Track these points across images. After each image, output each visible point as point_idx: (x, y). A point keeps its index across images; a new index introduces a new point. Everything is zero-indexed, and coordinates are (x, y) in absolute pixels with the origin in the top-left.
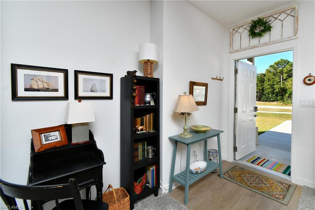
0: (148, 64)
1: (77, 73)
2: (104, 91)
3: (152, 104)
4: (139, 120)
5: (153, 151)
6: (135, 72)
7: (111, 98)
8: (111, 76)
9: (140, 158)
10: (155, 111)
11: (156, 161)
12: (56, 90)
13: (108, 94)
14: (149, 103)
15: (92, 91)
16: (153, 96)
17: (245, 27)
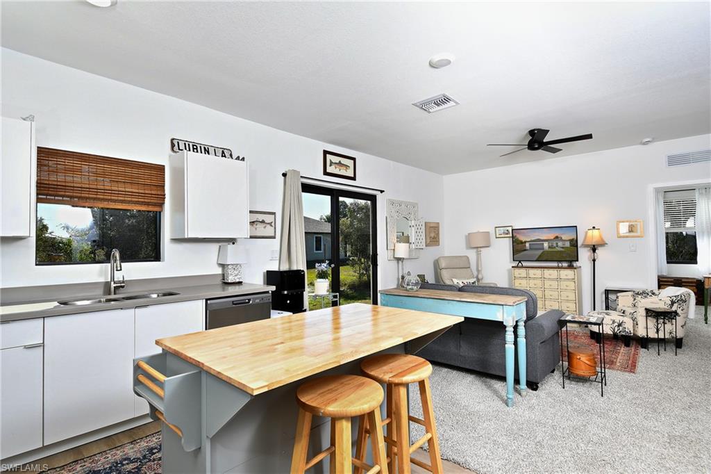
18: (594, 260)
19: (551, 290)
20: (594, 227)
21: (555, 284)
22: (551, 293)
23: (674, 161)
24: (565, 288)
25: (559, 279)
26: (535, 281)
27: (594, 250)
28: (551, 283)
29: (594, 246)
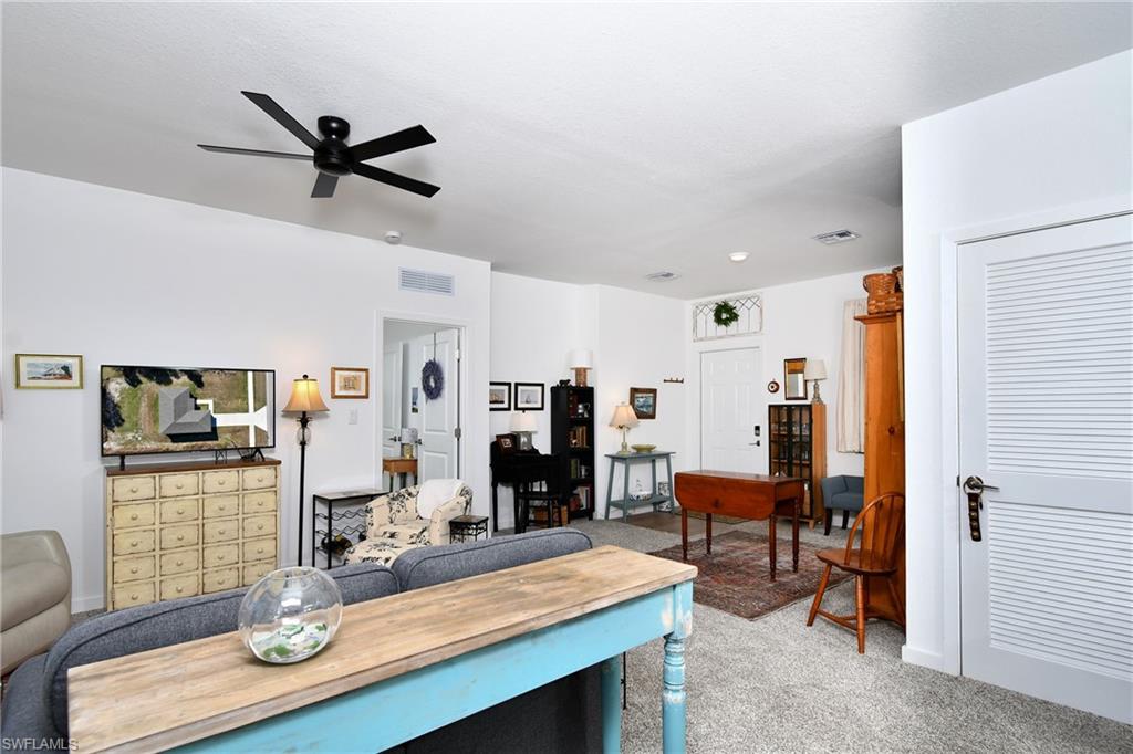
0: (581, 372)
1: (517, 384)
2: (536, 402)
3: (586, 415)
4: (572, 433)
5: (586, 470)
6: (569, 381)
7: (542, 409)
8: (542, 385)
9: (573, 476)
10: (589, 423)
11: (590, 481)
12: (503, 402)
13: (540, 406)
14: (582, 414)
15: (527, 402)
16: (585, 407)
17: (711, 307)
18: (303, 444)
19: (221, 518)
20: (305, 376)
21: (230, 503)
22: (222, 527)
23: (410, 279)
24: (256, 508)
25: (241, 491)
26: (180, 506)
27: (304, 422)
28: (221, 502)
29: (304, 413)
